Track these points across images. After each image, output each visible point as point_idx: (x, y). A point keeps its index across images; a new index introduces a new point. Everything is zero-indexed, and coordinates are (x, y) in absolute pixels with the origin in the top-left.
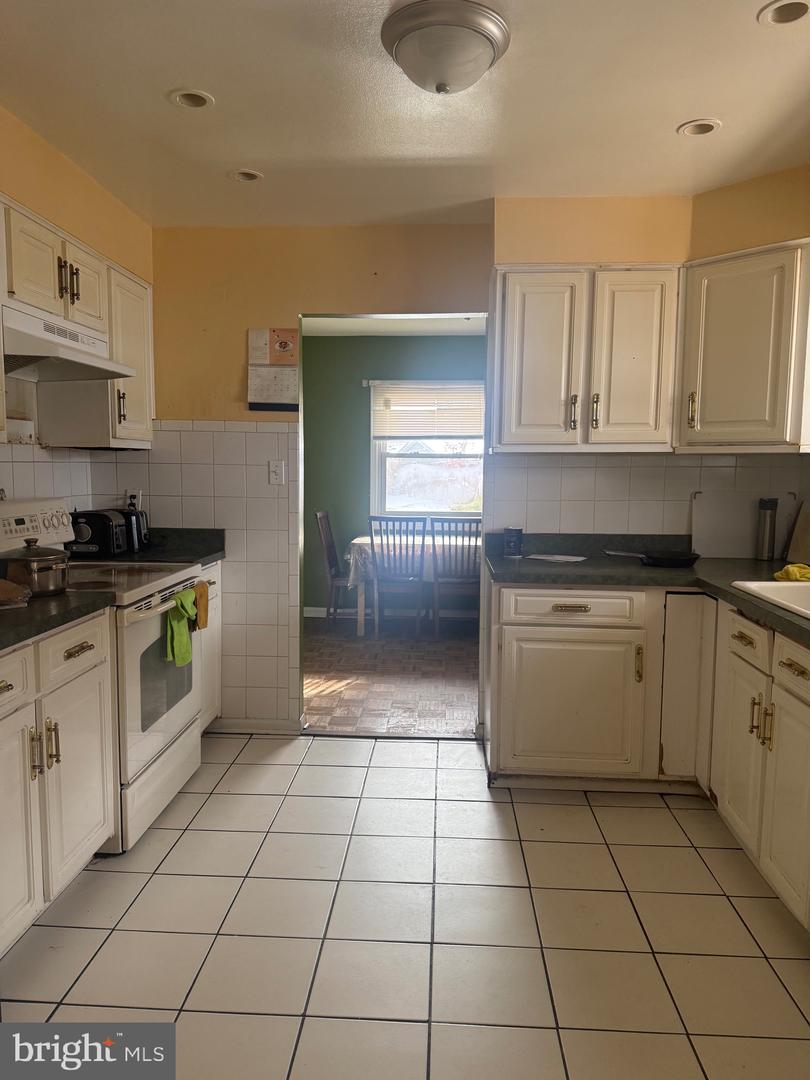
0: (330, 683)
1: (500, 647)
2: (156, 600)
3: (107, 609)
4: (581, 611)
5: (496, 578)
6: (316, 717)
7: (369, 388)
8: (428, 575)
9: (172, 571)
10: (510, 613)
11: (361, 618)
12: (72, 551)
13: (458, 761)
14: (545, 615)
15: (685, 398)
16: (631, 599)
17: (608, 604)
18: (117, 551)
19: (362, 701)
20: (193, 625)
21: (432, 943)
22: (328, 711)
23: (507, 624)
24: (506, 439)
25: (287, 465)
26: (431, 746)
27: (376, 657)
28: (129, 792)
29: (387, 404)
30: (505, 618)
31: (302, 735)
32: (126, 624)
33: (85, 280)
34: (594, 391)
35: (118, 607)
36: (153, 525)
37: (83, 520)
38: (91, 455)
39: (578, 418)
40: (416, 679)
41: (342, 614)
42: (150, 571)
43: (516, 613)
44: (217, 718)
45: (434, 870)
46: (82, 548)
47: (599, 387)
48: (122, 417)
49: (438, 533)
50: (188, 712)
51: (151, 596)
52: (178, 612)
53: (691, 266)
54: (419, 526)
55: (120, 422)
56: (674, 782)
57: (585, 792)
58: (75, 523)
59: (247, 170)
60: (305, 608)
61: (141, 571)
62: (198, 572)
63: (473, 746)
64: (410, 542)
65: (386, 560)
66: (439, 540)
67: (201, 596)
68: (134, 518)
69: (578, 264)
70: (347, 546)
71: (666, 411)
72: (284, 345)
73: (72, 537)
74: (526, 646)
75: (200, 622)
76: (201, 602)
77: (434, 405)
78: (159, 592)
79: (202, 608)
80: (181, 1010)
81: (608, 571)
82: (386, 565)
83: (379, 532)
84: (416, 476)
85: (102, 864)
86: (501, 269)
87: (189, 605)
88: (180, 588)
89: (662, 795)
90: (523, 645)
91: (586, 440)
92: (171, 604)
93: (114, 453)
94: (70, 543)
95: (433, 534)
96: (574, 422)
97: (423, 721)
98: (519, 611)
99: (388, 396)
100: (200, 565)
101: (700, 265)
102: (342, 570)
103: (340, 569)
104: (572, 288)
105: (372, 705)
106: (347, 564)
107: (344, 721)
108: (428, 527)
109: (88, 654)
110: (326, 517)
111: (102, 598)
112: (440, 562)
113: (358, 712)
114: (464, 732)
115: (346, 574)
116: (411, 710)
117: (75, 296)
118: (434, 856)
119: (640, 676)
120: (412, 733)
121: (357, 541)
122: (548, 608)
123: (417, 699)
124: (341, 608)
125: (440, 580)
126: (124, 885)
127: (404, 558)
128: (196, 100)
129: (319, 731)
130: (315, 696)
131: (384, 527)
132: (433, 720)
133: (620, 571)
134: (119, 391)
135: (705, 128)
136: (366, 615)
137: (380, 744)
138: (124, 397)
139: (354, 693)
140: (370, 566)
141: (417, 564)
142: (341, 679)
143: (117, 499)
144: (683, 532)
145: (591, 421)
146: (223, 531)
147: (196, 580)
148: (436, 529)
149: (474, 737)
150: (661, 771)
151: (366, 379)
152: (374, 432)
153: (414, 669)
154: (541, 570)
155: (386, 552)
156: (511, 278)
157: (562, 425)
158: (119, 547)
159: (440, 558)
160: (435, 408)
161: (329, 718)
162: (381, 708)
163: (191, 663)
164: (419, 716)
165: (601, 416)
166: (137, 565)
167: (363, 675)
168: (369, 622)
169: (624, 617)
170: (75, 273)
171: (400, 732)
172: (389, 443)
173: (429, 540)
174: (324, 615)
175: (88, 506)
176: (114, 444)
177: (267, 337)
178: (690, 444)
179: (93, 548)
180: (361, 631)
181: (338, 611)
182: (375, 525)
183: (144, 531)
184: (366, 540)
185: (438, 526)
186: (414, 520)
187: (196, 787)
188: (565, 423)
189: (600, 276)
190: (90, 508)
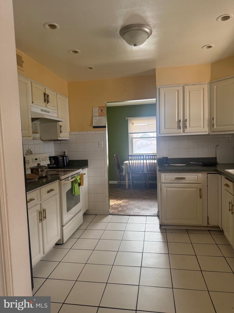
0: (118, 201)
1: (161, 189)
2: (70, 178)
3: (58, 180)
4: (183, 179)
5: (159, 171)
6: (114, 210)
7: (128, 120)
8: (145, 171)
9: (74, 171)
10: (163, 180)
11: (127, 184)
12: (49, 167)
13: (152, 221)
14: (173, 180)
15: (211, 119)
16: (197, 176)
17: (191, 177)
18: (61, 166)
19: (126, 206)
20: (80, 185)
21: (141, 267)
22: (117, 208)
23: (163, 183)
24: (161, 132)
25: (103, 142)
26: (145, 218)
27: (131, 194)
28: (64, 228)
29: (133, 124)
30: (162, 182)
31: (110, 215)
32: (62, 184)
33: (50, 97)
34: (185, 118)
35: (60, 180)
36: (70, 159)
37: (52, 159)
38: (54, 142)
39: (181, 125)
40: (142, 200)
41: (123, 183)
42: (69, 171)
43: (165, 180)
44: (87, 210)
45: (143, 249)
46: (52, 166)
47: (187, 117)
48: (61, 132)
49: (148, 159)
50: (79, 208)
51: (69, 177)
52: (75, 181)
53: (211, 83)
54: (142, 157)
55: (61, 133)
56: (212, 227)
57: (187, 230)
58: (50, 159)
59: (90, 67)
60: (110, 181)
61: (67, 171)
62: (80, 171)
63: (157, 218)
64: (140, 162)
65: (133, 167)
66: (148, 161)
67: (81, 177)
68: (65, 158)
69: (180, 84)
70: (122, 163)
71: (206, 123)
72: (102, 111)
73: (49, 163)
74: (168, 189)
75: (81, 184)
76: (81, 178)
77: (146, 123)
78: (71, 176)
79: (82, 180)
80: (76, 281)
81: (191, 168)
82: (133, 169)
83: (131, 160)
84: (142, 144)
85: (58, 246)
86: (158, 87)
87: (78, 179)
88: (76, 175)
89: (209, 231)
90: (167, 189)
91: (184, 132)
92: (74, 179)
93: (59, 141)
94: (49, 164)
95: (146, 159)
96: (180, 127)
97: (143, 211)
98: (166, 179)
99: (133, 122)
100: (81, 169)
101: (214, 82)
102: (122, 170)
103: (121, 170)
104: (178, 91)
105: (129, 207)
106: (123, 168)
107: (121, 211)
108: (145, 158)
109: (53, 192)
110: (117, 156)
111: (56, 178)
112: (148, 167)
113: (125, 209)
114: (154, 214)
115: (123, 171)
116: (140, 208)
117: (48, 102)
118: (143, 245)
119: (201, 197)
120: (140, 214)
121: (125, 162)
122: (174, 179)
123: (142, 205)
124: (121, 181)
125: (149, 172)
126: (63, 252)
127: (138, 166)
128: (76, 52)
129: (115, 214)
130: (114, 205)
131: (132, 158)
132: (146, 211)
133: (194, 168)
134: (60, 125)
135: (210, 47)
136: (128, 183)
137: (131, 217)
138: (61, 127)
139: (124, 204)
140: (129, 169)
141: (142, 168)
142: (121, 200)
143: (61, 153)
144: (214, 156)
145: (185, 127)
146: (87, 160)
147: (80, 173)
148: (147, 158)
149: (157, 215)
150: (208, 224)
151: (127, 117)
152: (129, 132)
153: (141, 197)
154: (172, 168)
155: (133, 165)
156: (161, 89)
157: (177, 128)
158: (61, 165)
159: (148, 166)
160: (146, 124)
161: (117, 211)
162: (132, 208)
163: (79, 195)
164: (142, 210)
165: (188, 125)
166: (66, 169)
167: (127, 199)
168: (129, 185)
169: (196, 180)
170: (48, 96)
171: (136, 214)
172: (133, 134)
173: (145, 161)
174: (117, 183)
175: (53, 154)
176: (59, 139)
177: (97, 109)
178: (213, 132)
179: (55, 166)
180: (127, 187)
181: (121, 182)
182: (130, 157)
183: (67, 161)
184: (127, 162)
185: (147, 157)
186: (141, 156)
187: (82, 228)
188: (178, 128)
189: (186, 87)
190: (54, 155)
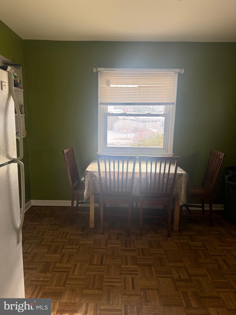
7: (97, 74)
29: (108, 83)
65: (108, 182)
99: (108, 78)
140: (98, 185)
151: (95, 67)
152: (100, 100)
168: (97, 220)
180: (92, 225)
184: (95, 169)
